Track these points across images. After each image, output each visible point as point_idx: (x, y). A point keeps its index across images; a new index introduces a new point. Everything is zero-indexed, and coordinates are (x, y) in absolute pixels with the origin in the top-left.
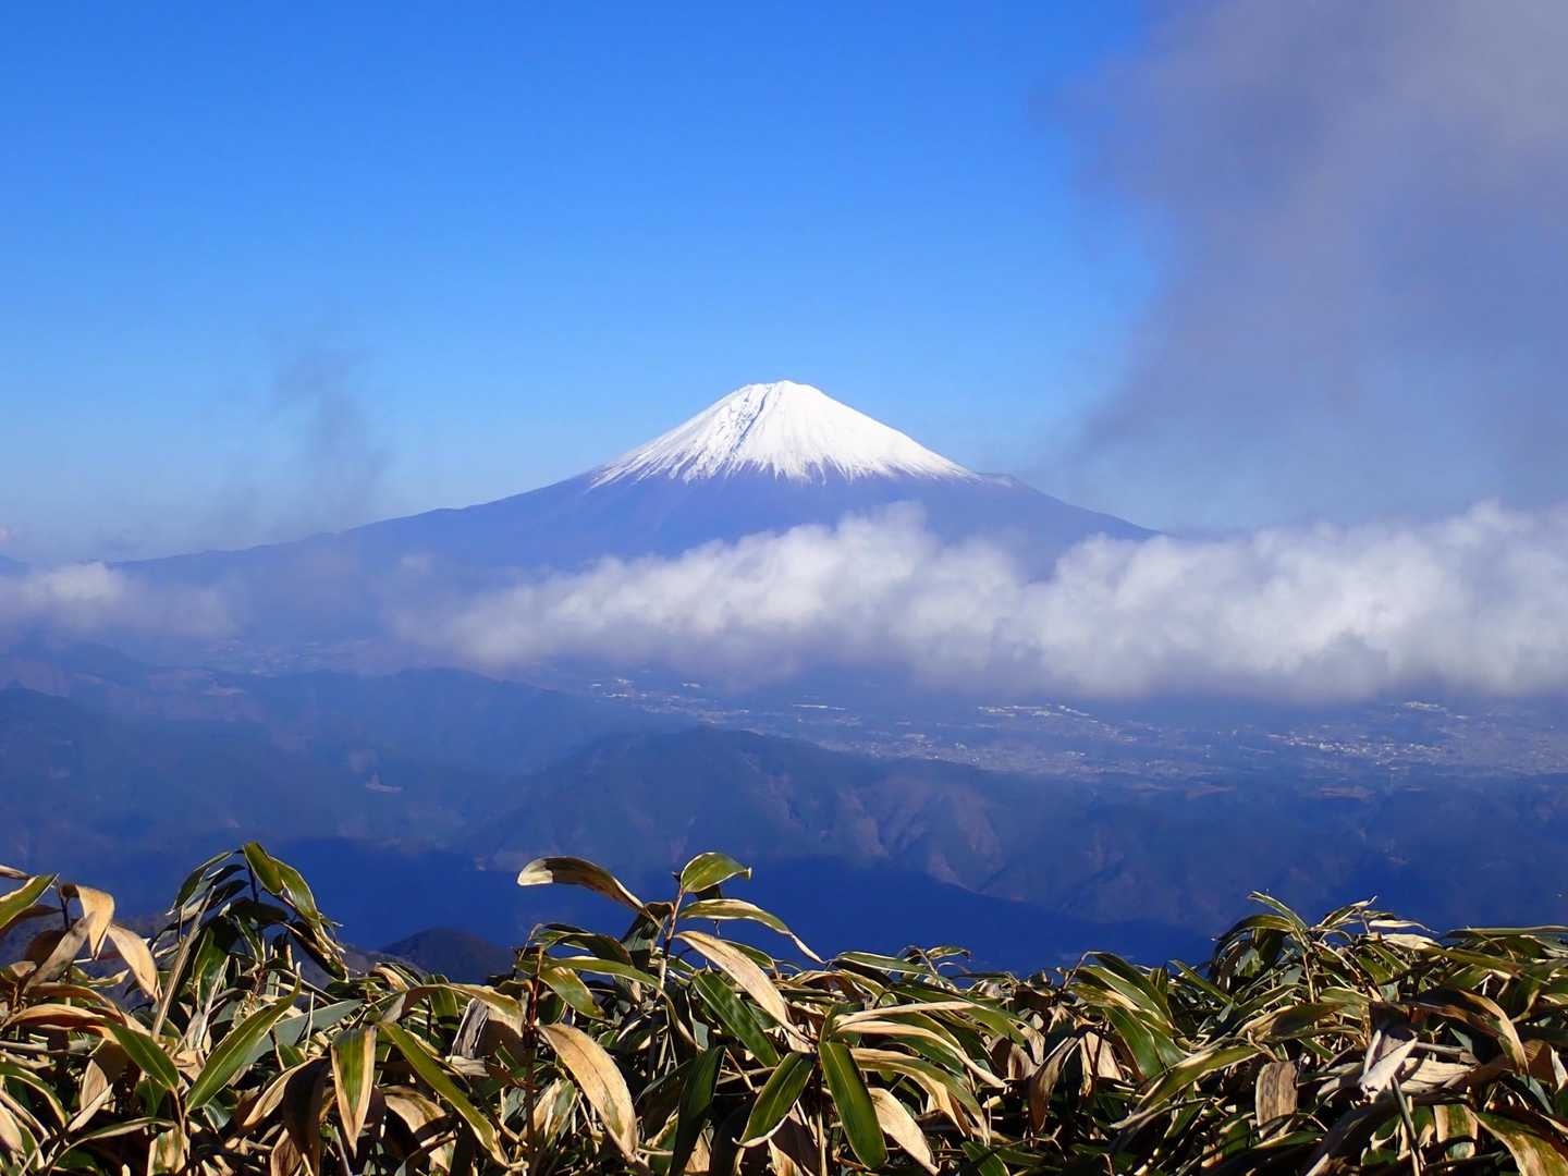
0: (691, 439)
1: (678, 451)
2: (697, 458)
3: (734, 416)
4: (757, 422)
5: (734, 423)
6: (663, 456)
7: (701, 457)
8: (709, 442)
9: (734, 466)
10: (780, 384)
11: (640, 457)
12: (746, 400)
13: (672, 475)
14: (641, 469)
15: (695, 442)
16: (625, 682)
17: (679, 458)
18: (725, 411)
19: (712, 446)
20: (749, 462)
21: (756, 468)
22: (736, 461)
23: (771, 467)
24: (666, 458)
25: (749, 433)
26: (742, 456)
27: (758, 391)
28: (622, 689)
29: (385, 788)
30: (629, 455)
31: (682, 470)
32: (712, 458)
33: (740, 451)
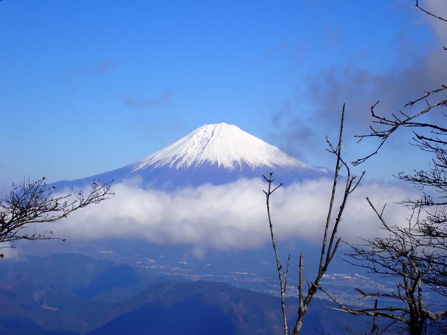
0: (180, 149)
1: (173, 155)
2: (182, 158)
3: (200, 139)
4: (210, 142)
5: (199, 142)
6: (166, 157)
7: (184, 158)
8: (188, 151)
9: (199, 162)
10: (221, 124)
11: (156, 157)
12: (205, 131)
13: (171, 166)
14: (155, 163)
15: (181, 150)
16: (153, 261)
17: (174, 158)
18: (195, 136)
19: (189, 153)
20: (207, 160)
21: (210, 163)
22: (201, 160)
23: (217, 162)
24: (168, 158)
25: (207, 146)
26: (203, 157)
27: (210, 127)
28: (151, 264)
29: (50, 308)
30: (150, 157)
31: (175, 163)
32: (189, 158)
33: (202, 155)
